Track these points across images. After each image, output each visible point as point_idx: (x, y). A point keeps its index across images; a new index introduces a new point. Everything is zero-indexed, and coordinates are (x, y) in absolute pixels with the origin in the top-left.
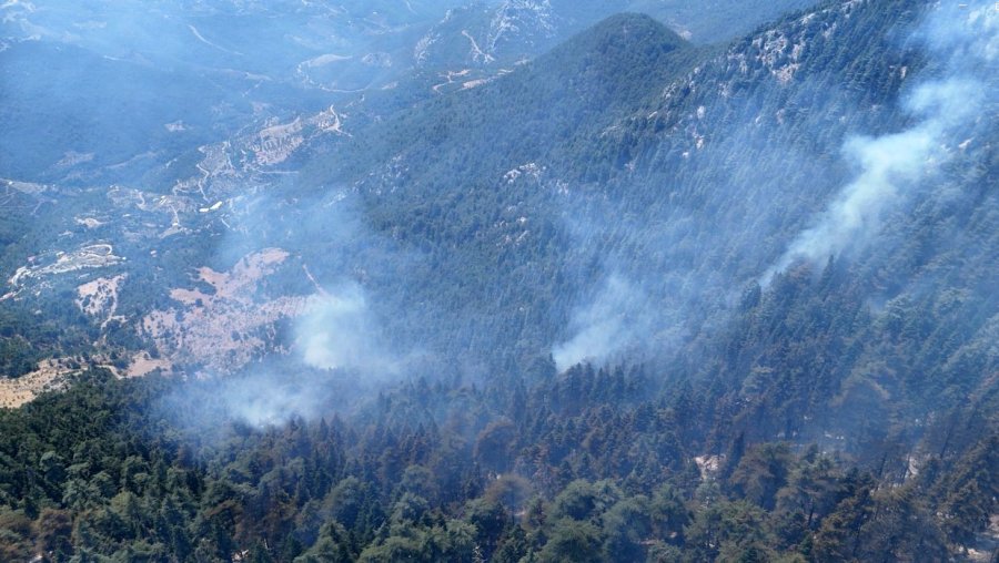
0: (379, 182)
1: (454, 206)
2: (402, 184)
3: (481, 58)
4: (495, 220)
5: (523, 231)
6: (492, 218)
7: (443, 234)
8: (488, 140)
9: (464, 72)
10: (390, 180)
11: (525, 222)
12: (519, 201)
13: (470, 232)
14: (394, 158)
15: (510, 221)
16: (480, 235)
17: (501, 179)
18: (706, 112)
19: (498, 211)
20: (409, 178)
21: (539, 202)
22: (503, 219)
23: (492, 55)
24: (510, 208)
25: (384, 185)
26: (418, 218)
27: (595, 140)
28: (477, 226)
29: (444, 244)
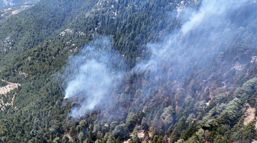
0: (3, 47)
1: (47, 46)
2: (13, 46)
3: (8, 4)
4: (64, 47)
5: (75, 47)
6: (63, 47)
7: (48, 55)
8: (39, 26)
9: (9, 9)
10: (8, 45)
11: (75, 45)
12: (69, 40)
13: (58, 52)
14: (7, 39)
15: (69, 46)
16: (61, 52)
17: (59, 36)
18: (114, 6)
19: (64, 44)
20: (14, 43)
21: (76, 39)
22: (66, 46)
23: (12, 2)
24: (67, 43)
25: (6, 47)
26: (36, 53)
27: (85, 19)
28: (59, 50)
29: (50, 58)
